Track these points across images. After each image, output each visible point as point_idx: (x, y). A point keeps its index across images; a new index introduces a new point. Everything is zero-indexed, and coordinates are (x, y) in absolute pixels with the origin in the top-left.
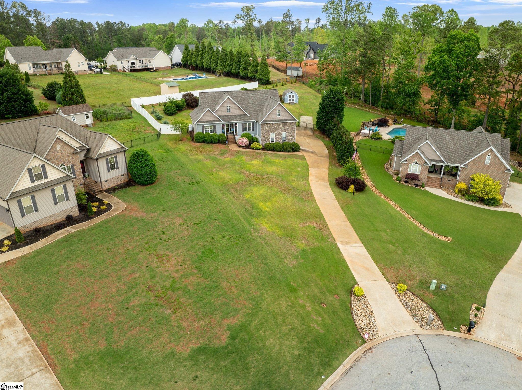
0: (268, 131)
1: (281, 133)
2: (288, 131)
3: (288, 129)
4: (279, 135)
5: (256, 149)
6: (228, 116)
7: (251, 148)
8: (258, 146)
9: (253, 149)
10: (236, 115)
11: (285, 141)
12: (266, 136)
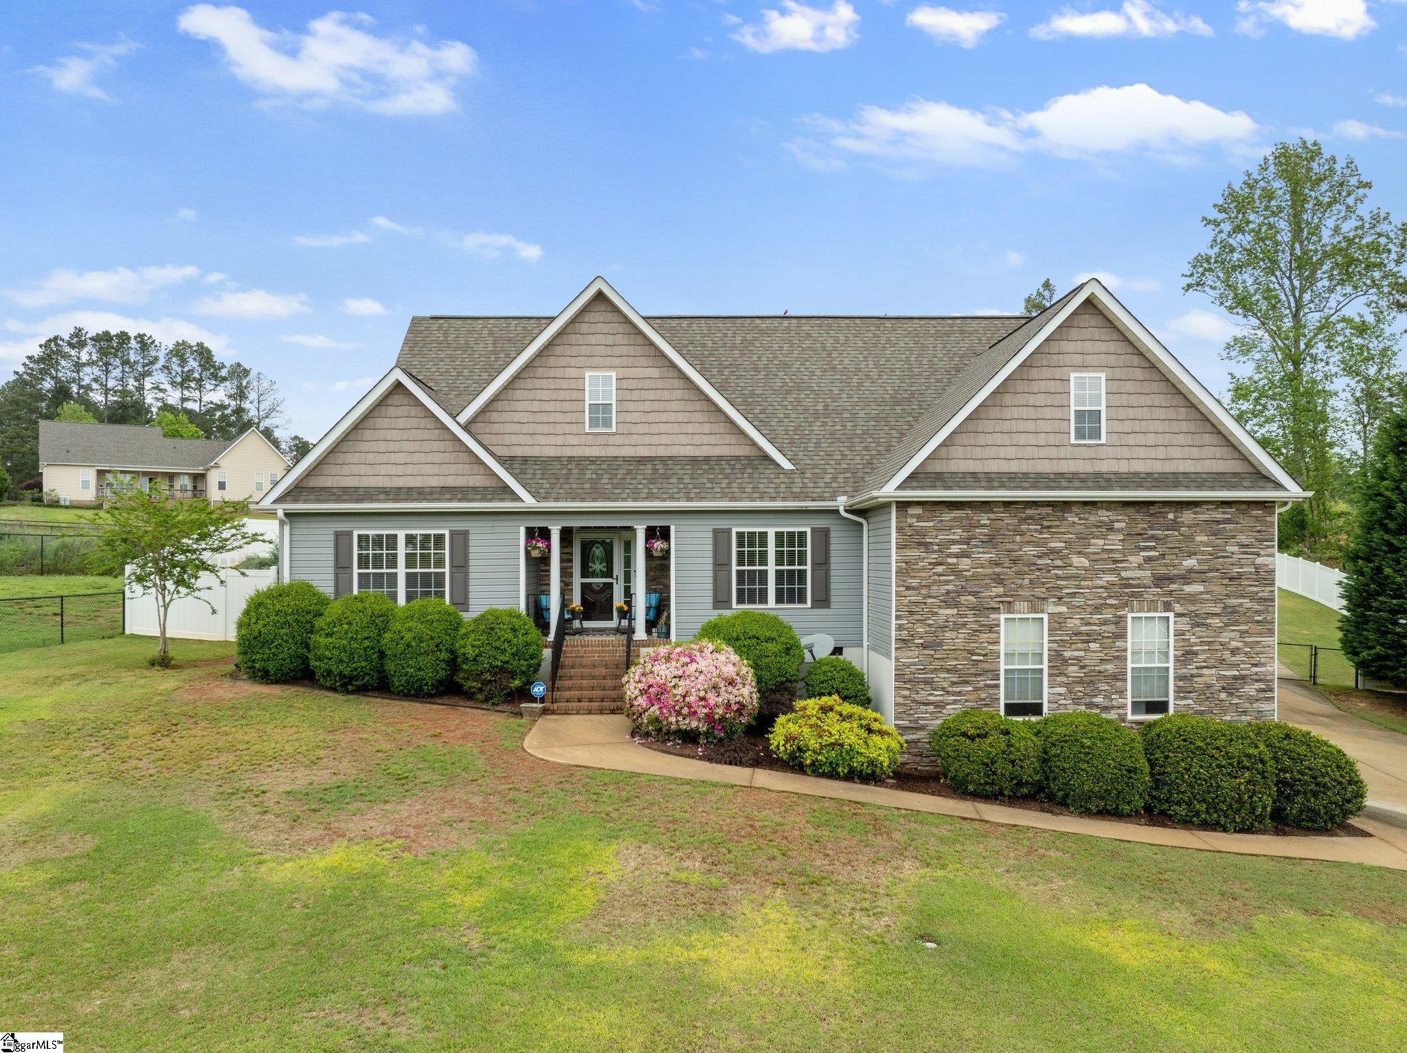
0: (970, 584)
1: (1120, 621)
2: (1192, 599)
3: (1187, 577)
4: (1089, 638)
5: (833, 775)
6: (592, 460)
7: (770, 761)
8: (850, 735)
9: (794, 764)
10: (664, 460)
11: (1161, 707)
12: (957, 639)
